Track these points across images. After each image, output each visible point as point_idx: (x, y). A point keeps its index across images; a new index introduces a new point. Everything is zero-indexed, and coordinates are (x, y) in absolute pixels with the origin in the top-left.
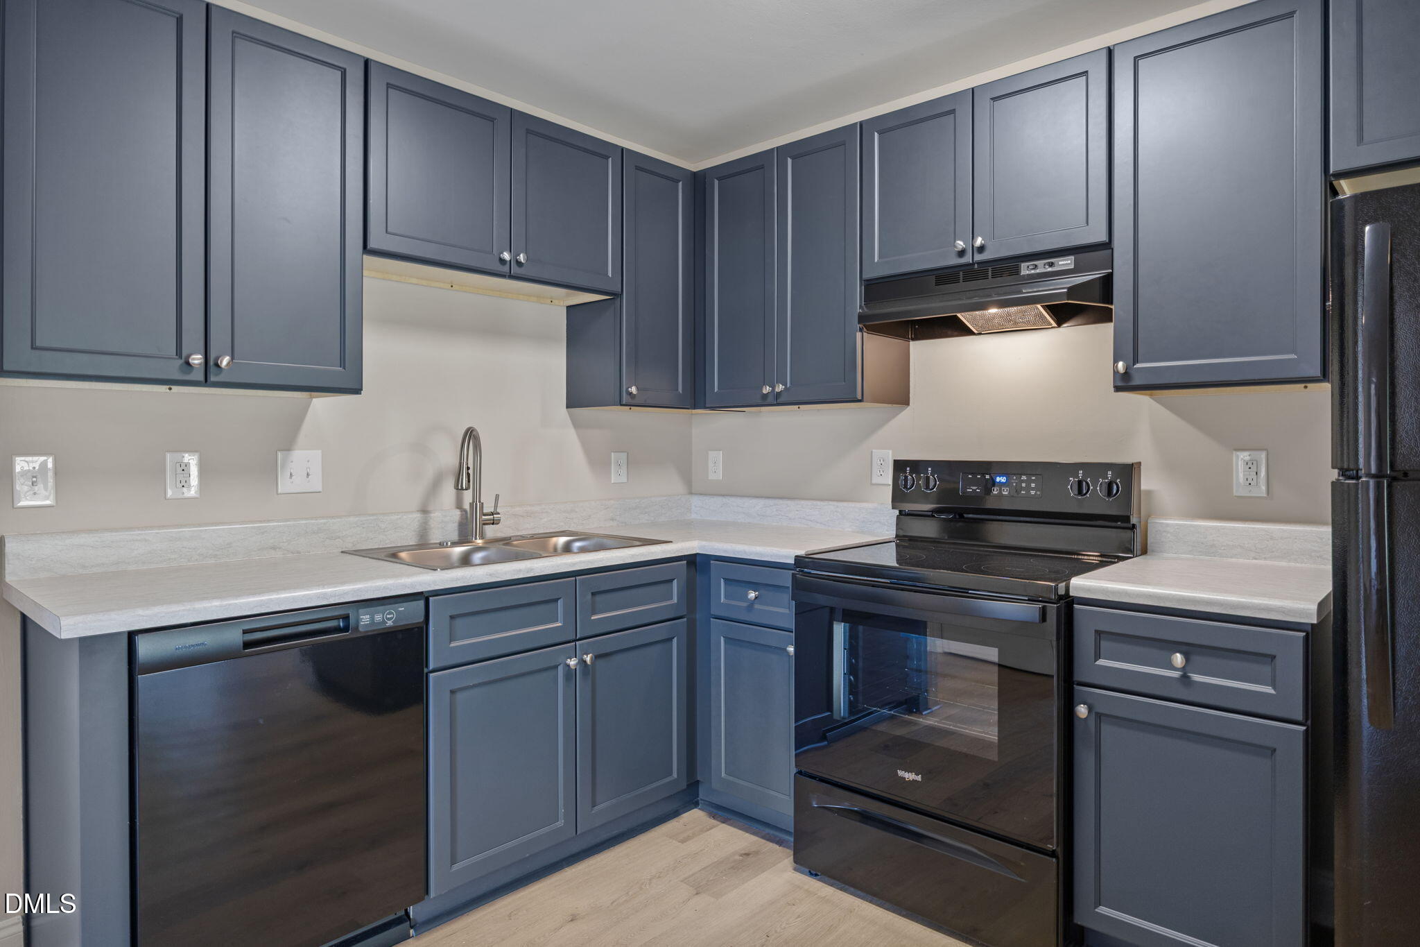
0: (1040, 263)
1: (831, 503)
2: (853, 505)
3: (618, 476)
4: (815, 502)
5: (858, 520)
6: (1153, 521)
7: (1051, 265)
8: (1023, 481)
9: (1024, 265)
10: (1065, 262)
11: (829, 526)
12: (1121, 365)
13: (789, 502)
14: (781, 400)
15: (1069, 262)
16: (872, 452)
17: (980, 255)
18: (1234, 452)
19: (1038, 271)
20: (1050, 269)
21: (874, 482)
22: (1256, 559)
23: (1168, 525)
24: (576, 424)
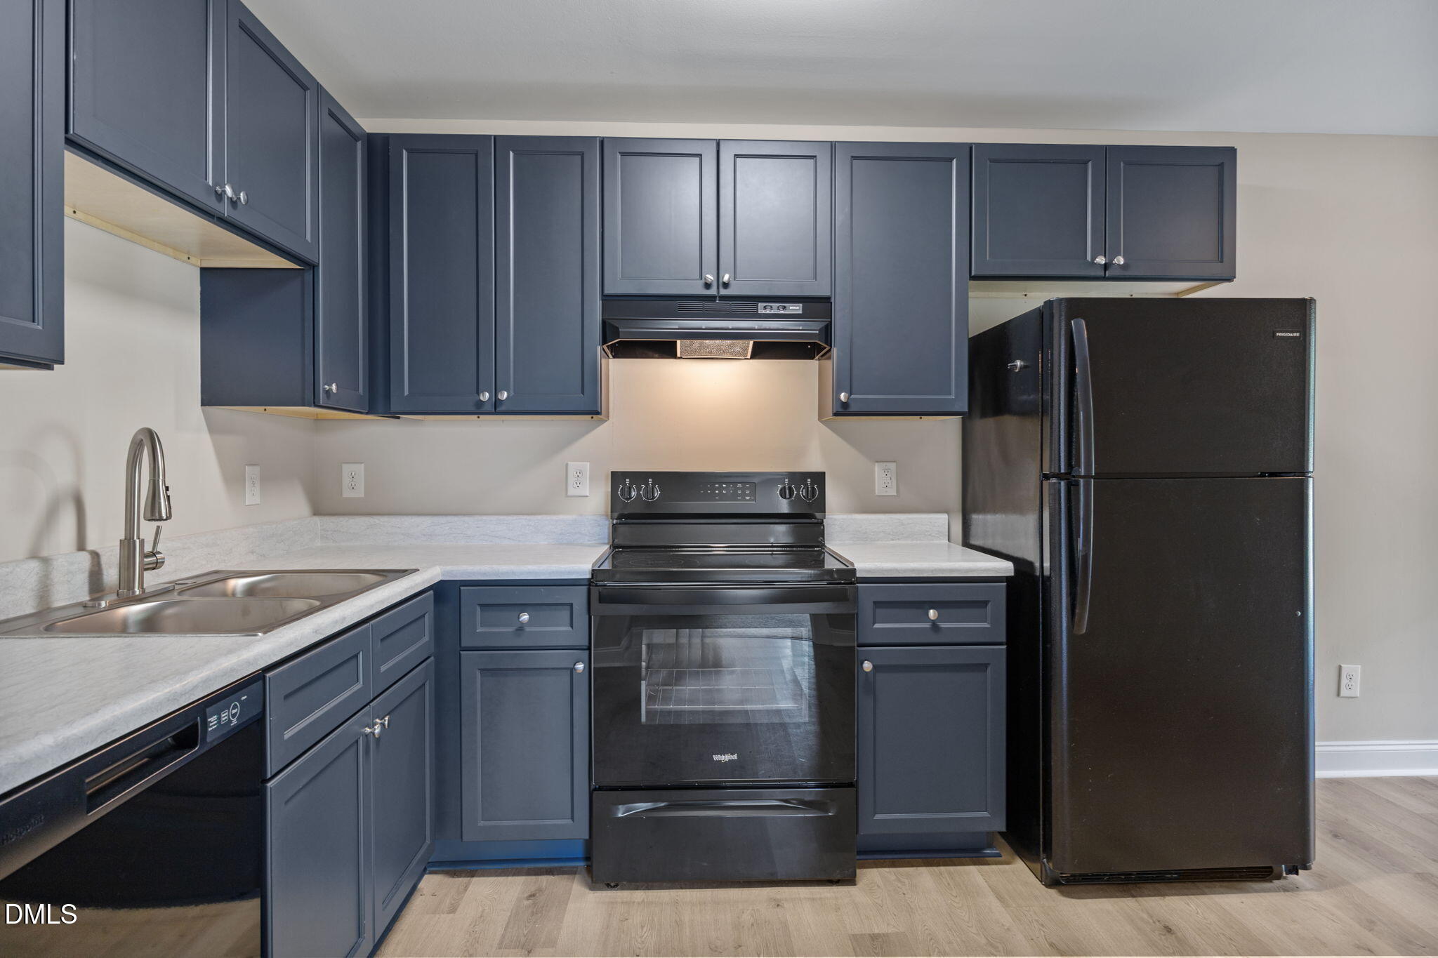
0: (775, 305)
1: (521, 517)
2: (548, 518)
3: (252, 496)
4: (502, 517)
5: (554, 532)
6: (830, 517)
7: (784, 308)
8: (739, 489)
9: (761, 305)
10: (794, 308)
11: (519, 541)
12: (843, 396)
13: (466, 519)
14: (503, 408)
15: (798, 308)
16: (567, 464)
17: (725, 290)
18: (876, 464)
19: (772, 312)
20: (782, 312)
21: (569, 494)
22: (893, 540)
23: (835, 520)
24: (213, 428)
